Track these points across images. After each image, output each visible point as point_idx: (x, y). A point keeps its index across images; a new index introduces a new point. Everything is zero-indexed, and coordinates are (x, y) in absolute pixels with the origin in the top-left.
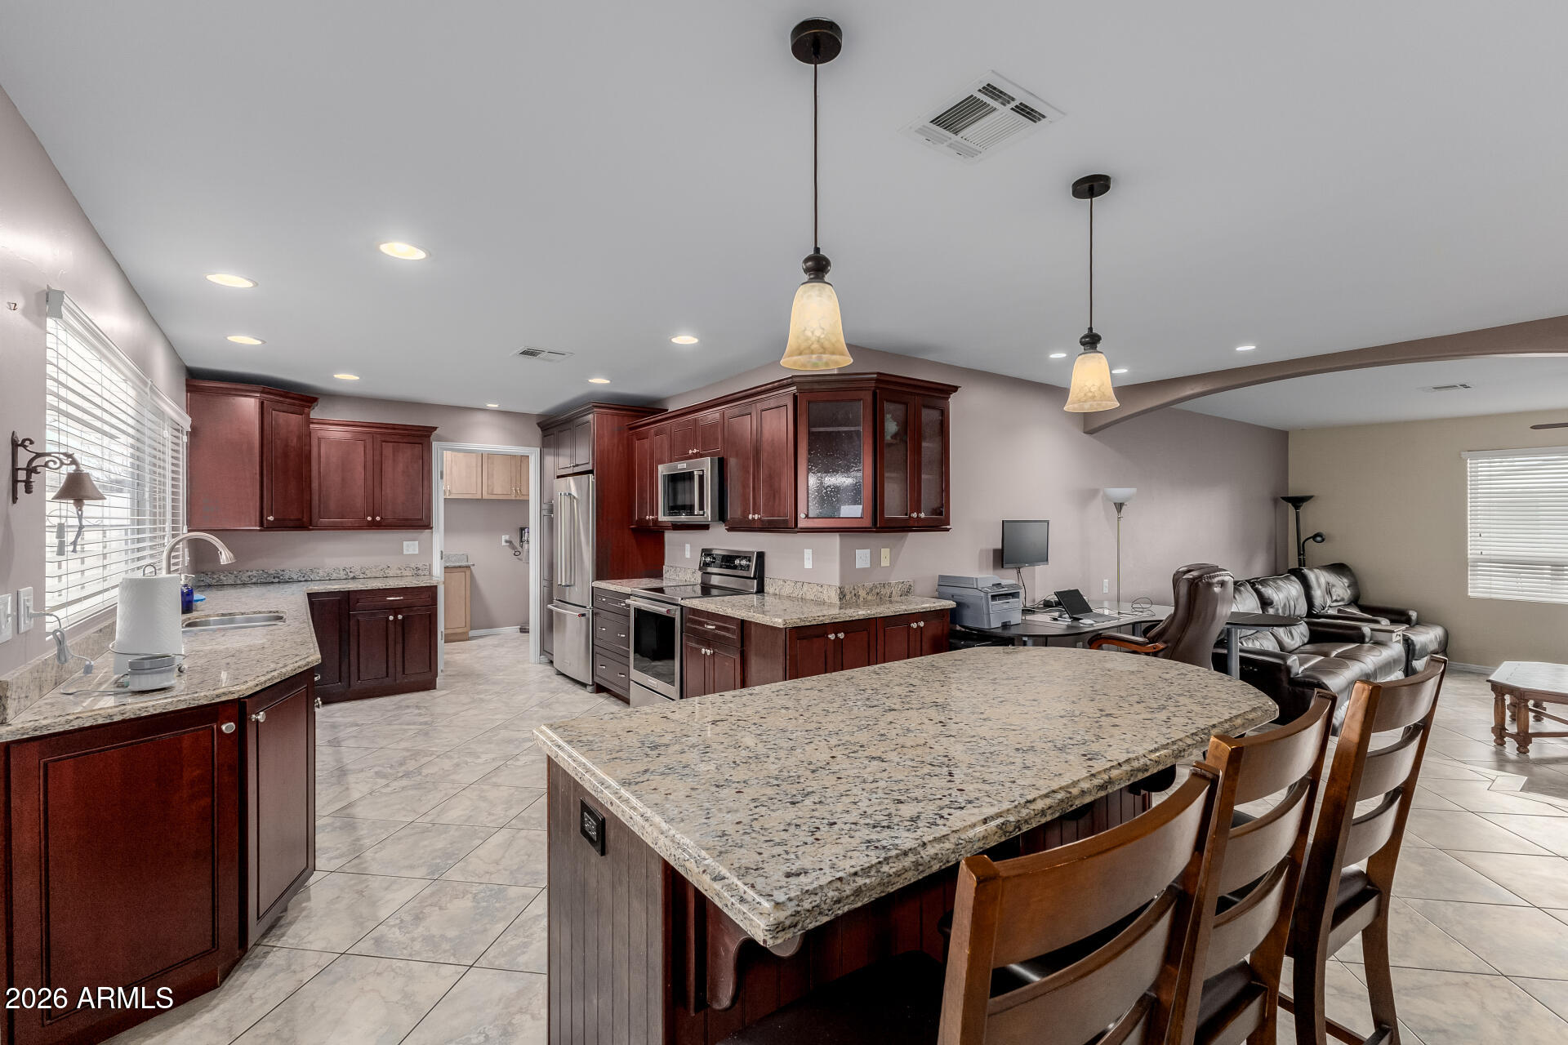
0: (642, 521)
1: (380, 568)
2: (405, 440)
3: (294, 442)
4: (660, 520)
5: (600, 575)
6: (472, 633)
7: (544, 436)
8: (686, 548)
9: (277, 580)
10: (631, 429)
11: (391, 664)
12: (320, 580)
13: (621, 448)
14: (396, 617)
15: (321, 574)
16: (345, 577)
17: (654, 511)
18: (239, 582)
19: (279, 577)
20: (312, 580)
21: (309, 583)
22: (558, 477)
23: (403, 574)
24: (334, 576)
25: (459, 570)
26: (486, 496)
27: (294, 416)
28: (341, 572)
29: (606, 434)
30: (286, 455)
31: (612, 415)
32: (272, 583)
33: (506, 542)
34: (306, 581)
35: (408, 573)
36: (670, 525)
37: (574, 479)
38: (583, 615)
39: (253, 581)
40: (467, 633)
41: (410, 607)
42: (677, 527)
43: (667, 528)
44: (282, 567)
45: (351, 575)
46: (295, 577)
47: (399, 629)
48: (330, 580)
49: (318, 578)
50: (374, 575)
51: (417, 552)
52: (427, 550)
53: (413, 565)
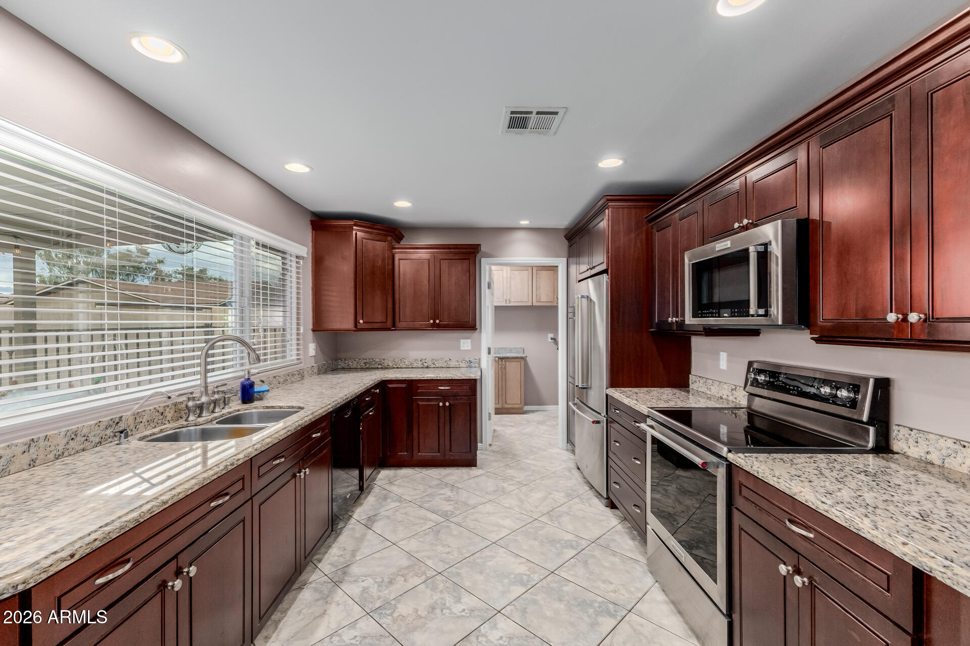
0: (663, 323)
1: (445, 360)
2: (457, 258)
3: (379, 263)
4: (687, 322)
5: (615, 381)
6: (526, 408)
7: (570, 246)
8: (721, 357)
9: (380, 366)
10: (650, 221)
11: (441, 442)
12: (406, 368)
13: (639, 244)
14: (444, 404)
15: (407, 363)
16: (421, 366)
17: (678, 310)
18: (359, 367)
19: (381, 364)
20: (401, 368)
21: (400, 369)
22: (579, 281)
23: (461, 366)
24: (415, 365)
25: (516, 360)
26: (535, 304)
27: (379, 243)
28: (419, 362)
29: (622, 229)
30: (373, 273)
31: (629, 208)
32: (378, 368)
33: (552, 339)
34: (397, 368)
35: (463, 365)
36: (702, 329)
37: (593, 280)
38: (598, 422)
39: (367, 366)
40: (522, 408)
41: (455, 396)
42: (710, 332)
43: (697, 333)
44: (383, 357)
45: (426, 365)
46: (391, 365)
47: (447, 413)
48: (412, 368)
49: (405, 366)
50: (440, 365)
51: (469, 348)
52: (477, 347)
53: (467, 359)
